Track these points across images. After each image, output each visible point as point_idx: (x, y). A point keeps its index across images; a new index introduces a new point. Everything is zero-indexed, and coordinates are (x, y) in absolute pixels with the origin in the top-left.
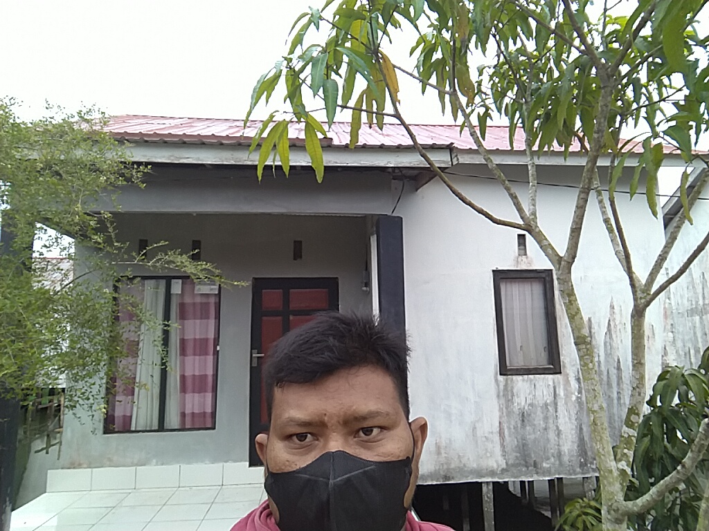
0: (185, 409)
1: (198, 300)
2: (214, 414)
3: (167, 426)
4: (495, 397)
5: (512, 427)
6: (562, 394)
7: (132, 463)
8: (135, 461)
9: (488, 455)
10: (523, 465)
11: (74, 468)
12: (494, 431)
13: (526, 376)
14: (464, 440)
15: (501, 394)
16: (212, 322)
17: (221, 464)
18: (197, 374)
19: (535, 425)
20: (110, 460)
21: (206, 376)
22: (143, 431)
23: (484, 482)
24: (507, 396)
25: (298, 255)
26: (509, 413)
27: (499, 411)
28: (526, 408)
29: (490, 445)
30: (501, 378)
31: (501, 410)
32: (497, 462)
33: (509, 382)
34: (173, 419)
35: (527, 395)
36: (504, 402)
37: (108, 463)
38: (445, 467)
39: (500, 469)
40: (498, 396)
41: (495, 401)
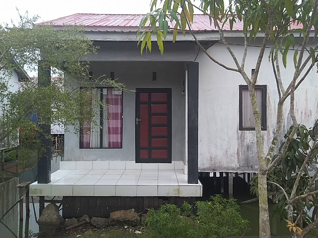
0: (110, 141)
1: (114, 97)
2: (121, 143)
3: (104, 147)
4: (236, 139)
5: (243, 151)
6: (266, 138)
7: (91, 160)
8: (92, 159)
9: (232, 162)
10: (246, 167)
11: (69, 161)
12: (235, 153)
13: (251, 131)
14: (222, 156)
15: (239, 138)
16: (120, 106)
17: (125, 161)
18: (114, 127)
19: (253, 151)
20: (83, 158)
21: (118, 128)
22: (95, 148)
23: (229, 172)
24: (241, 139)
25: (154, 78)
26: (242, 146)
27: (238, 145)
28: (250, 144)
29: (233, 158)
30: (240, 132)
31: (239, 144)
32: (235, 165)
33: (243, 133)
34: (105, 144)
35: (250, 139)
36: (240, 141)
37: (82, 159)
38: (214, 166)
39: (236, 168)
40: (238, 139)
41: (236, 141)
